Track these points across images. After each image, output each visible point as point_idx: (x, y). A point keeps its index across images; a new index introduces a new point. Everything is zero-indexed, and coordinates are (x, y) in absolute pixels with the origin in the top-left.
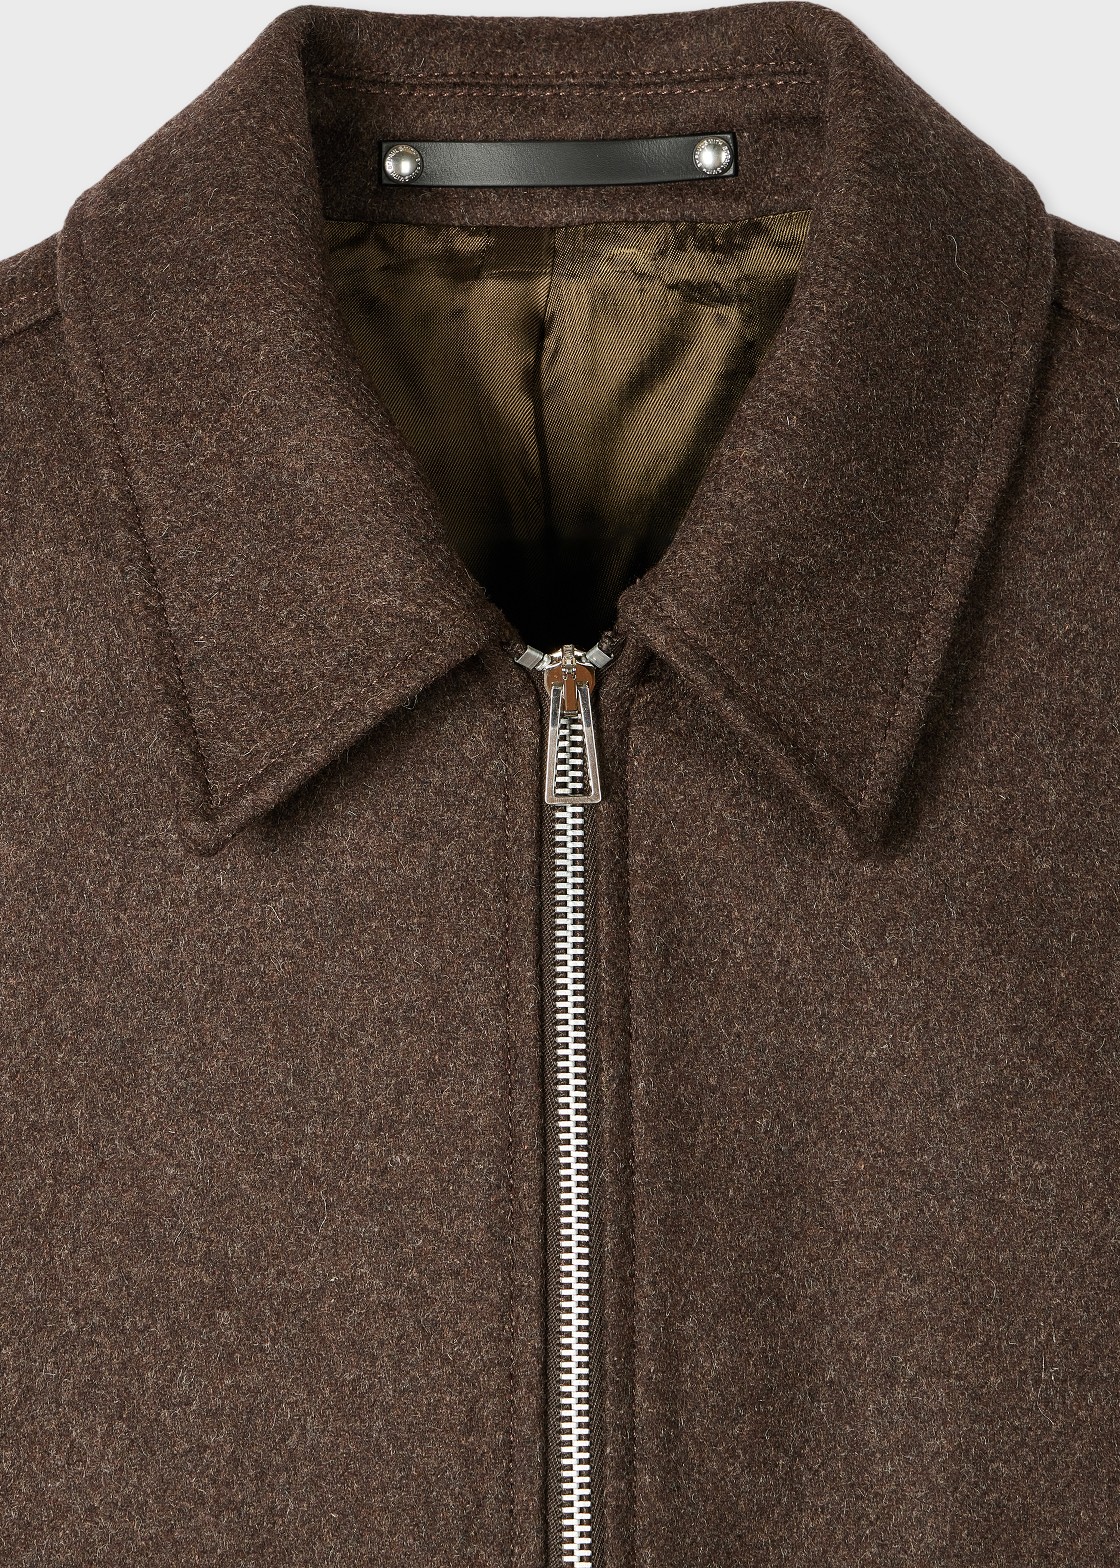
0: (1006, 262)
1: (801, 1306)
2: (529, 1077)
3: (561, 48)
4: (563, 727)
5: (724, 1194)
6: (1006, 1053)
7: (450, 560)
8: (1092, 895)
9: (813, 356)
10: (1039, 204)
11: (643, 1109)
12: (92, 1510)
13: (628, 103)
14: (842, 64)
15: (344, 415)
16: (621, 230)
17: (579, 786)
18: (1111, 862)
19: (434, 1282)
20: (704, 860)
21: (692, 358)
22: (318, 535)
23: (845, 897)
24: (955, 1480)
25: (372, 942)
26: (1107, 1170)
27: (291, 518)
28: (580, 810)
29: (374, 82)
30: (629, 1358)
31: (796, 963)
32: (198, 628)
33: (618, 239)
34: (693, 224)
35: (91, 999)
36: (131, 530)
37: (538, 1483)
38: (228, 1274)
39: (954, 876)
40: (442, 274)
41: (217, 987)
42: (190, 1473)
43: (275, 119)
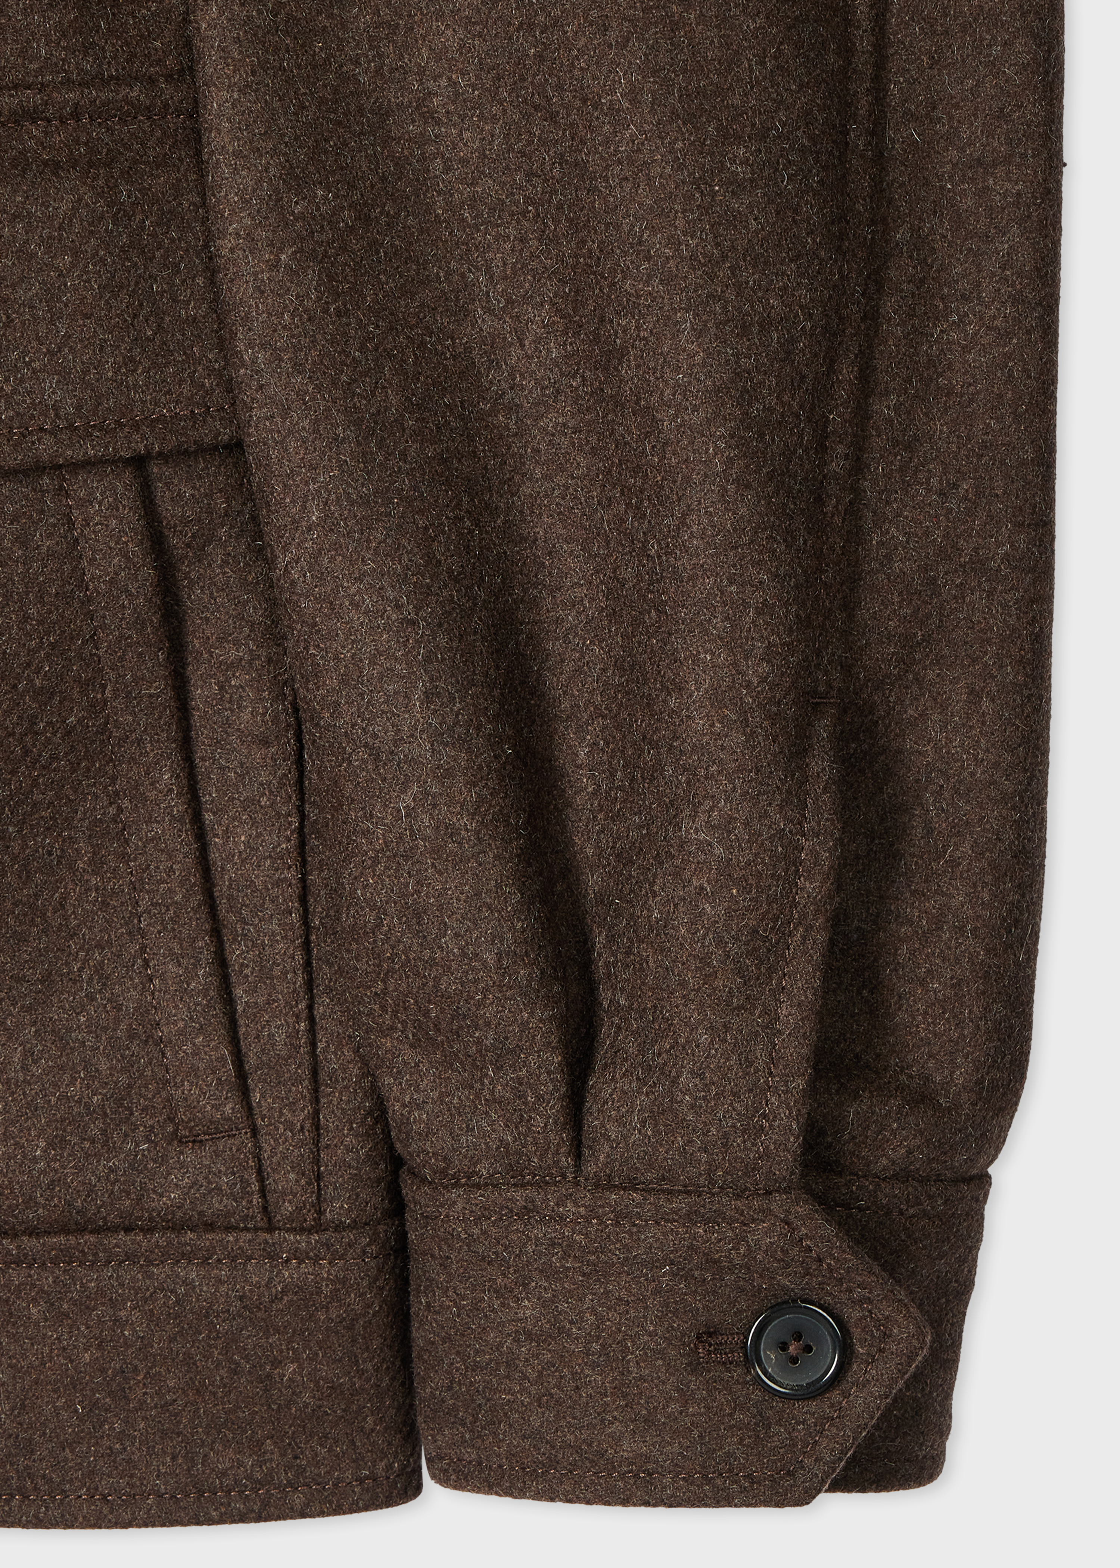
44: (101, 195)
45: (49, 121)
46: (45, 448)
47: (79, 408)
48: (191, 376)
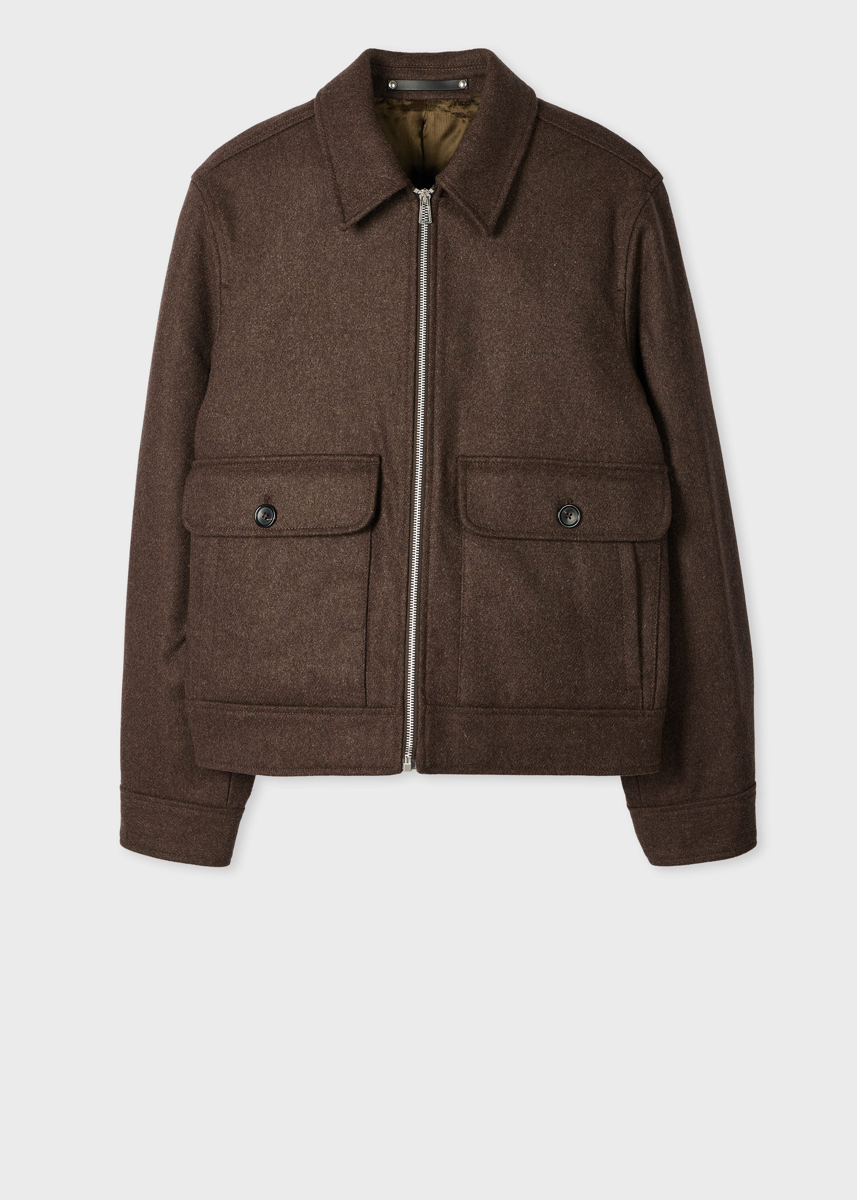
0: (526, 107)
1: (473, 336)
2: (414, 283)
3: (429, 59)
4: (424, 207)
5: (457, 311)
6: (520, 281)
7: (399, 168)
8: (541, 247)
9: (480, 125)
10: (535, 95)
11: (439, 291)
12: (316, 377)
13: (444, 72)
14: (490, 62)
15: (376, 136)
16: (442, 101)
17: (427, 220)
18: (546, 240)
19: (392, 328)
20: (454, 237)
21: (457, 130)
22: (370, 162)
23: (485, 246)
24: (506, 374)
25: (380, 254)
26: (542, 307)
27: (364, 158)
28: (427, 225)
29: (387, 66)
30: (435, 345)
31: (474, 260)
32: (343, 182)
33: (441, 103)
34: (458, 100)
35: (318, 266)
36: (329, 161)
37: (413, 371)
38: (347, 326)
39: (510, 242)
40: (401, 110)
41: (346, 263)
42: (337, 370)
43: (363, 72)
44: (631, 486)
45: (622, 470)
46: (616, 537)
47: (623, 530)
48: (645, 526)
